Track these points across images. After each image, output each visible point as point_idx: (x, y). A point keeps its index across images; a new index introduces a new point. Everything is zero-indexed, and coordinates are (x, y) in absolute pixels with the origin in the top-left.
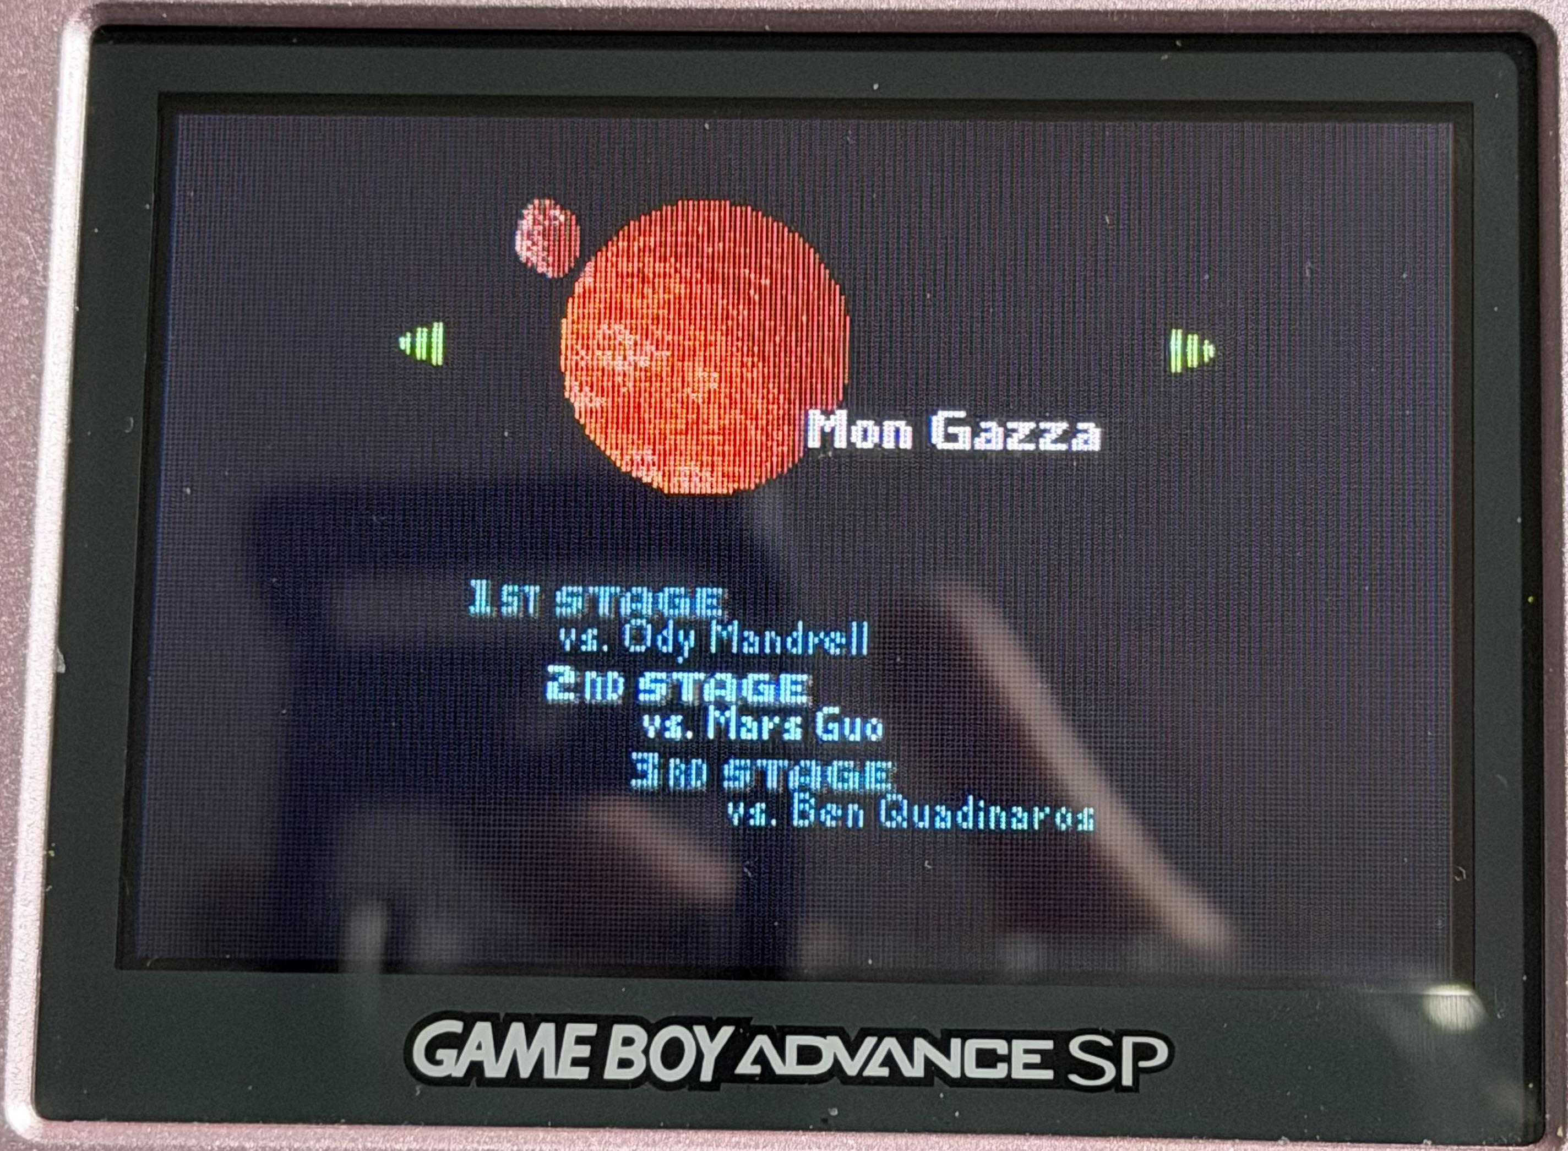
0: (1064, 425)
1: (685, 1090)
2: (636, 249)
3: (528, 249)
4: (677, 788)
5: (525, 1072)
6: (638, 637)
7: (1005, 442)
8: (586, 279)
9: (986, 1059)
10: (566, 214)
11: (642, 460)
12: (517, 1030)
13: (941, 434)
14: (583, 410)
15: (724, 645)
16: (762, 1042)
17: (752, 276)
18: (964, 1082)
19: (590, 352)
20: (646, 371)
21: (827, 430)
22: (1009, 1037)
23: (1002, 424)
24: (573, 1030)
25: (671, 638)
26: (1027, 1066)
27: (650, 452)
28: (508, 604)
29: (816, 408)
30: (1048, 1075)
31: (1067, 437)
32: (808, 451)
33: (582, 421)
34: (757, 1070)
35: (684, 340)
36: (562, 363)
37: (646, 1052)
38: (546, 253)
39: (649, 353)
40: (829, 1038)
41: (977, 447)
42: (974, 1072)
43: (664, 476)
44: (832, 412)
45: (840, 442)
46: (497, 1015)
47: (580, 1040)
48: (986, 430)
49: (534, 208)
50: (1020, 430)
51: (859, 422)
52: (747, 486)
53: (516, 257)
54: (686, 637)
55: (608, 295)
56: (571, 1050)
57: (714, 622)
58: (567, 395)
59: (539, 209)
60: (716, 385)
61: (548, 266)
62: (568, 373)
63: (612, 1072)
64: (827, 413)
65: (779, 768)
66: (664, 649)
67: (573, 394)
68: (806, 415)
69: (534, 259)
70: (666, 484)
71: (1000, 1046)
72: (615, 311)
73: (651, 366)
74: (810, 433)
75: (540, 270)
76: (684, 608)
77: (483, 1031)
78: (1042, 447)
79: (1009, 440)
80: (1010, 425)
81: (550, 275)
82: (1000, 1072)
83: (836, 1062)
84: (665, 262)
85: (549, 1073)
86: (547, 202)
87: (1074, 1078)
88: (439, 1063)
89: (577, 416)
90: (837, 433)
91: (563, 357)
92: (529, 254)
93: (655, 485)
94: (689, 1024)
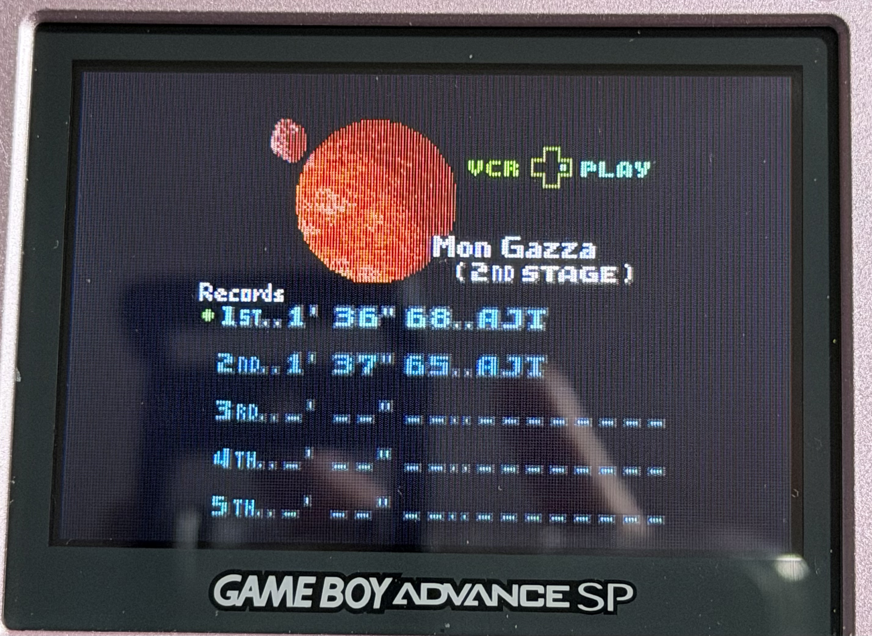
0: (575, 245)
1: (365, 613)
2: (338, 147)
3: (278, 147)
5: (276, 603)
7: (543, 254)
8: (310, 163)
9: (532, 596)
10: (299, 127)
11: (341, 264)
12: (272, 580)
13: (507, 249)
14: (308, 236)
16: (408, 587)
17: (402, 162)
18: (520, 608)
19: (312, 204)
20: (343, 214)
21: (444, 247)
22: (545, 584)
23: (541, 244)
24: (303, 580)
26: (555, 600)
27: (346, 259)
29: (438, 235)
30: (566, 605)
31: (577, 251)
32: (433, 259)
33: (308, 242)
34: (405, 602)
36: (297, 209)
37: (343, 592)
38: (287, 149)
39: (345, 204)
40: (445, 584)
41: (527, 257)
42: (525, 603)
43: (353, 272)
44: (447, 237)
45: (451, 254)
46: (261, 572)
47: (307, 586)
48: (532, 247)
49: (281, 124)
50: (551, 247)
51: (462, 243)
52: (399, 278)
53: (271, 151)
56: (302, 591)
58: (299, 227)
59: (284, 125)
60: (382, 222)
61: (289, 156)
62: (300, 215)
63: (324, 603)
64: (444, 238)
67: (302, 227)
68: (432, 238)
69: (281, 152)
70: (354, 277)
71: (540, 589)
72: (325, 181)
73: (346, 212)
74: (434, 249)
75: (284, 158)
77: (253, 581)
78: (563, 257)
79: (545, 253)
80: (546, 244)
81: (290, 161)
82: (540, 603)
83: (449, 597)
84: (354, 153)
85: (289, 604)
86: (288, 121)
87: (581, 607)
88: (228, 598)
89: (305, 239)
90: (449, 249)
91: (297, 207)
92: (279, 149)
93: (348, 278)
94: (367, 576)
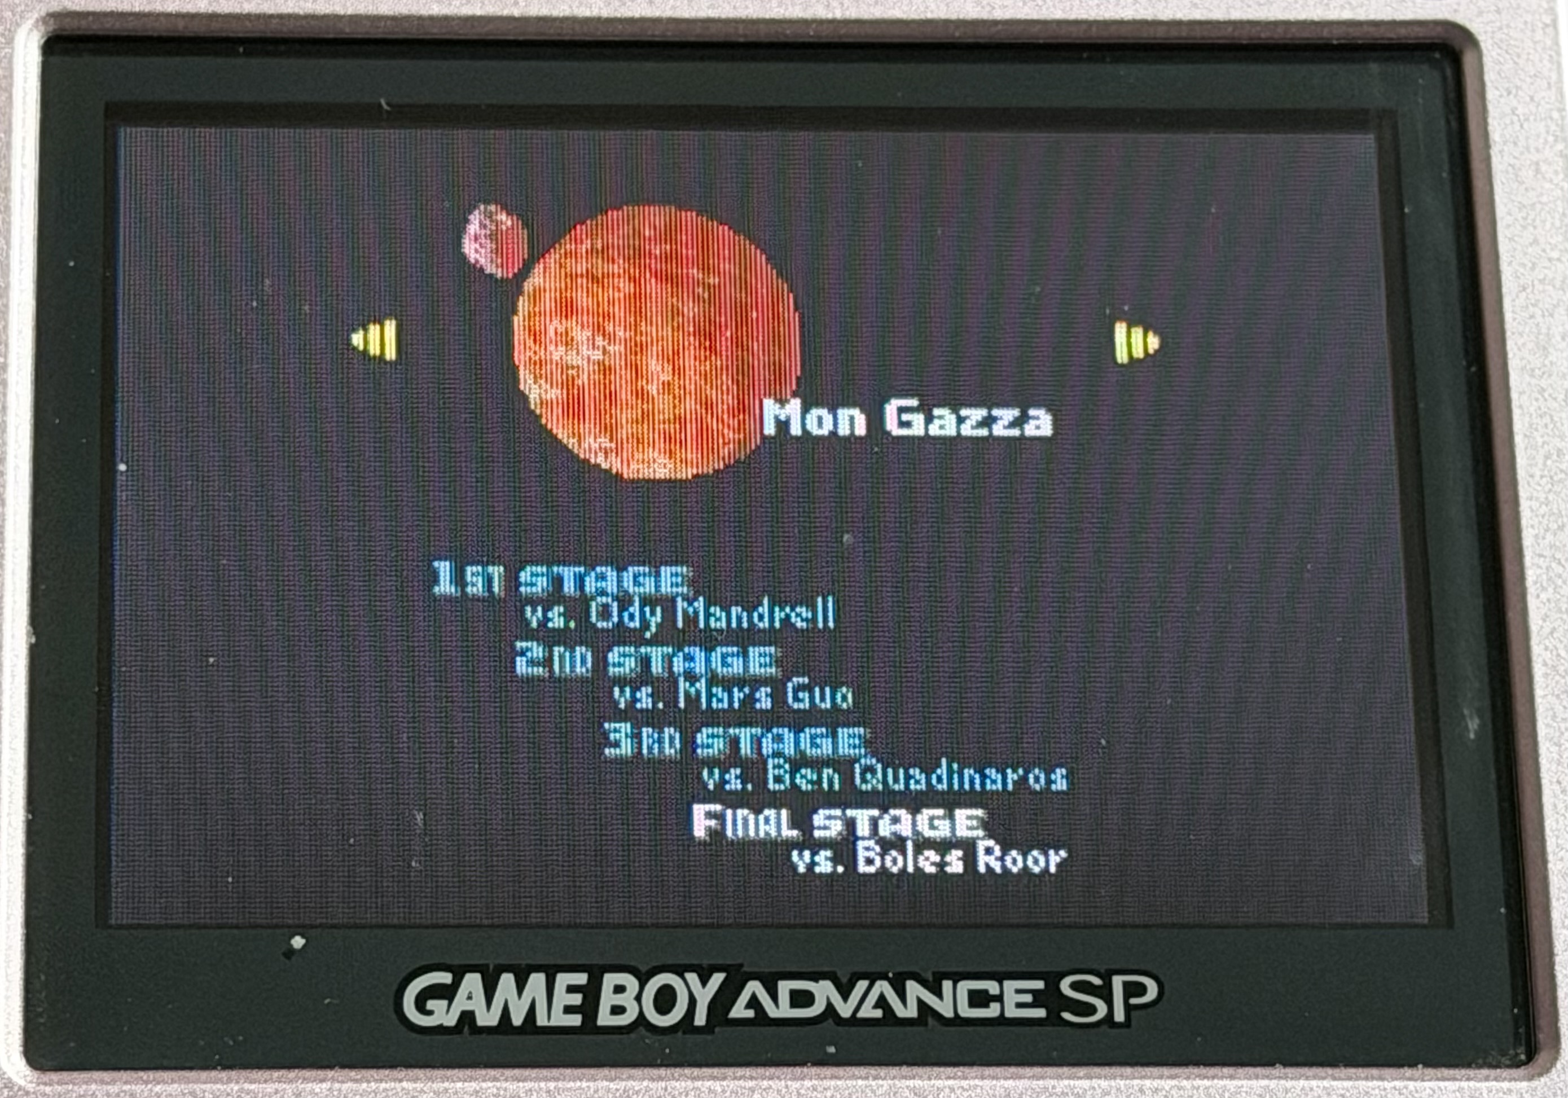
0: (1016, 412)
1: (680, 1034)
2: (584, 250)
3: (476, 251)
4: (651, 756)
5: (517, 1021)
6: (605, 612)
7: (958, 429)
8: (536, 280)
9: (979, 999)
10: (512, 220)
11: (600, 448)
12: (507, 980)
13: (896, 422)
14: (538, 401)
15: (691, 620)
16: (754, 987)
17: (701, 276)
18: (958, 1020)
19: (543, 347)
20: (599, 365)
21: (782, 418)
22: (1000, 978)
23: (955, 411)
24: (564, 980)
25: (637, 614)
26: (1020, 1005)
27: (608, 440)
28: (473, 585)
29: (770, 398)
30: (1040, 1013)
31: (1019, 422)
32: (764, 438)
33: (538, 412)
34: (750, 1014)
35: (636, 335)
36: (516, 357)
37: (638, 998)
38: (494, 256)
39: (602, 348)
40: (822, 983)
41: (931, 433)
42: (966, 1012)
43: (622, 462)
44: (787, 401)
45: (796, 430)
46: (487, 965)
47: (571, 989)
48: (940, 417)
49: (480, 214)
50: (973, 417)
51: (813, 411)
52: (704, 471)
53: (464, 258)
54: (653, 613)
55: (558, 294)
56: (563, 998)
57: (679, 599)
58: (522, 387)
59: (486, 215)
60: (670, 377)
61: (497, 266)
62: (522, 368)
63: (605, 1019)
64: (782, 402)
65: (752, 736)
66: (632, 625)
67: (527, 386)
68: (761, 403)
69: (482, 261)
70: (625, 470)
71: (992, 987)
72: (567, 309)
73: (604, 360)
74: (766, 420)
75: (488, 271)
76: (648, 586)
77: (472, 982)
78: (994, 433)
79: (962, 426)
80: (964, 412)
81: (499, 275)
82: (993, 1011)
83: (830, 1006)
84: (613, 262)
85: (542, 1021)
86: (492, 208)
87: (1067, 1016)
88: (430, 1013)
89: (533, 407)
90: (792, 421)
91: (516, 352)
92: (478, 256)
93: (614, 471)
94: (680, 971)
